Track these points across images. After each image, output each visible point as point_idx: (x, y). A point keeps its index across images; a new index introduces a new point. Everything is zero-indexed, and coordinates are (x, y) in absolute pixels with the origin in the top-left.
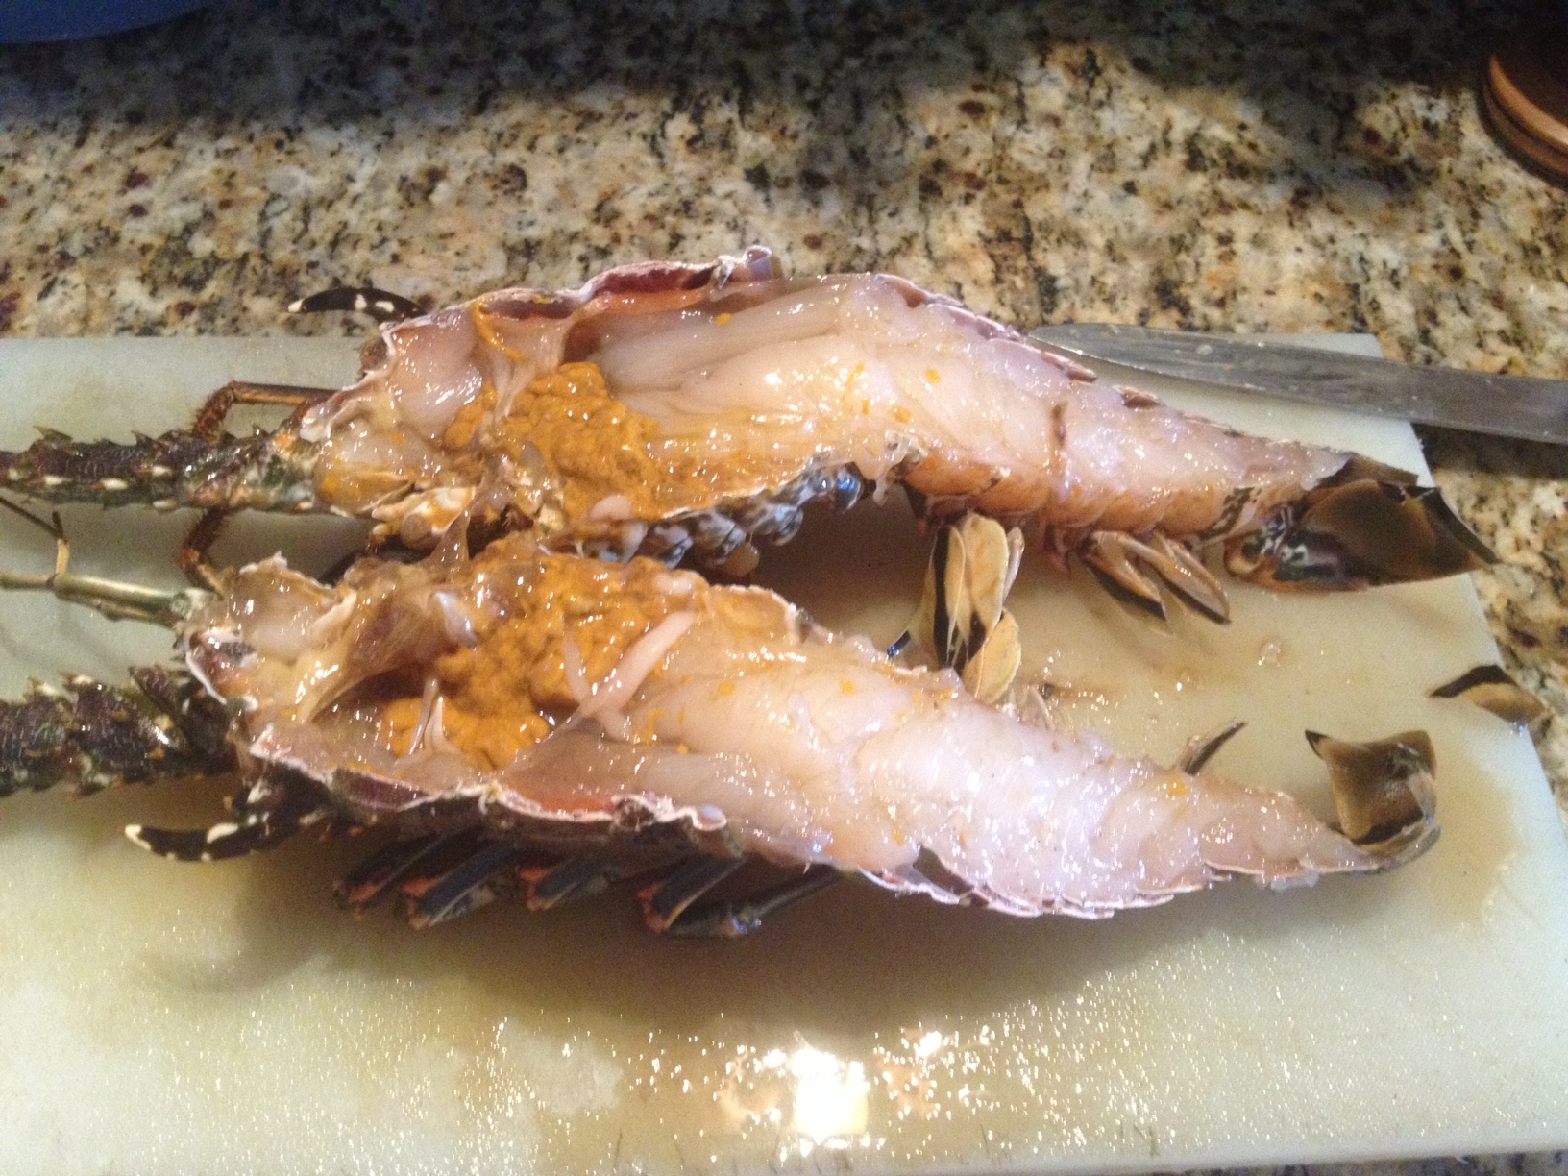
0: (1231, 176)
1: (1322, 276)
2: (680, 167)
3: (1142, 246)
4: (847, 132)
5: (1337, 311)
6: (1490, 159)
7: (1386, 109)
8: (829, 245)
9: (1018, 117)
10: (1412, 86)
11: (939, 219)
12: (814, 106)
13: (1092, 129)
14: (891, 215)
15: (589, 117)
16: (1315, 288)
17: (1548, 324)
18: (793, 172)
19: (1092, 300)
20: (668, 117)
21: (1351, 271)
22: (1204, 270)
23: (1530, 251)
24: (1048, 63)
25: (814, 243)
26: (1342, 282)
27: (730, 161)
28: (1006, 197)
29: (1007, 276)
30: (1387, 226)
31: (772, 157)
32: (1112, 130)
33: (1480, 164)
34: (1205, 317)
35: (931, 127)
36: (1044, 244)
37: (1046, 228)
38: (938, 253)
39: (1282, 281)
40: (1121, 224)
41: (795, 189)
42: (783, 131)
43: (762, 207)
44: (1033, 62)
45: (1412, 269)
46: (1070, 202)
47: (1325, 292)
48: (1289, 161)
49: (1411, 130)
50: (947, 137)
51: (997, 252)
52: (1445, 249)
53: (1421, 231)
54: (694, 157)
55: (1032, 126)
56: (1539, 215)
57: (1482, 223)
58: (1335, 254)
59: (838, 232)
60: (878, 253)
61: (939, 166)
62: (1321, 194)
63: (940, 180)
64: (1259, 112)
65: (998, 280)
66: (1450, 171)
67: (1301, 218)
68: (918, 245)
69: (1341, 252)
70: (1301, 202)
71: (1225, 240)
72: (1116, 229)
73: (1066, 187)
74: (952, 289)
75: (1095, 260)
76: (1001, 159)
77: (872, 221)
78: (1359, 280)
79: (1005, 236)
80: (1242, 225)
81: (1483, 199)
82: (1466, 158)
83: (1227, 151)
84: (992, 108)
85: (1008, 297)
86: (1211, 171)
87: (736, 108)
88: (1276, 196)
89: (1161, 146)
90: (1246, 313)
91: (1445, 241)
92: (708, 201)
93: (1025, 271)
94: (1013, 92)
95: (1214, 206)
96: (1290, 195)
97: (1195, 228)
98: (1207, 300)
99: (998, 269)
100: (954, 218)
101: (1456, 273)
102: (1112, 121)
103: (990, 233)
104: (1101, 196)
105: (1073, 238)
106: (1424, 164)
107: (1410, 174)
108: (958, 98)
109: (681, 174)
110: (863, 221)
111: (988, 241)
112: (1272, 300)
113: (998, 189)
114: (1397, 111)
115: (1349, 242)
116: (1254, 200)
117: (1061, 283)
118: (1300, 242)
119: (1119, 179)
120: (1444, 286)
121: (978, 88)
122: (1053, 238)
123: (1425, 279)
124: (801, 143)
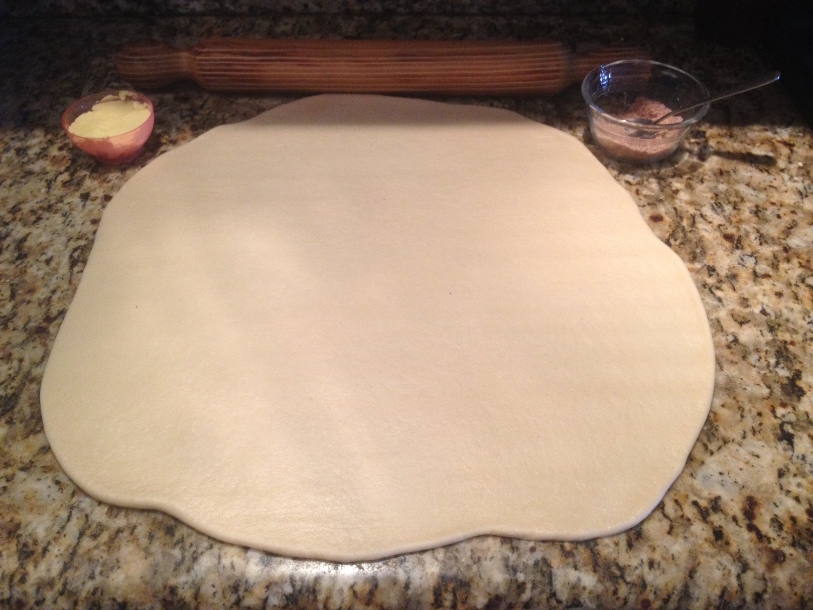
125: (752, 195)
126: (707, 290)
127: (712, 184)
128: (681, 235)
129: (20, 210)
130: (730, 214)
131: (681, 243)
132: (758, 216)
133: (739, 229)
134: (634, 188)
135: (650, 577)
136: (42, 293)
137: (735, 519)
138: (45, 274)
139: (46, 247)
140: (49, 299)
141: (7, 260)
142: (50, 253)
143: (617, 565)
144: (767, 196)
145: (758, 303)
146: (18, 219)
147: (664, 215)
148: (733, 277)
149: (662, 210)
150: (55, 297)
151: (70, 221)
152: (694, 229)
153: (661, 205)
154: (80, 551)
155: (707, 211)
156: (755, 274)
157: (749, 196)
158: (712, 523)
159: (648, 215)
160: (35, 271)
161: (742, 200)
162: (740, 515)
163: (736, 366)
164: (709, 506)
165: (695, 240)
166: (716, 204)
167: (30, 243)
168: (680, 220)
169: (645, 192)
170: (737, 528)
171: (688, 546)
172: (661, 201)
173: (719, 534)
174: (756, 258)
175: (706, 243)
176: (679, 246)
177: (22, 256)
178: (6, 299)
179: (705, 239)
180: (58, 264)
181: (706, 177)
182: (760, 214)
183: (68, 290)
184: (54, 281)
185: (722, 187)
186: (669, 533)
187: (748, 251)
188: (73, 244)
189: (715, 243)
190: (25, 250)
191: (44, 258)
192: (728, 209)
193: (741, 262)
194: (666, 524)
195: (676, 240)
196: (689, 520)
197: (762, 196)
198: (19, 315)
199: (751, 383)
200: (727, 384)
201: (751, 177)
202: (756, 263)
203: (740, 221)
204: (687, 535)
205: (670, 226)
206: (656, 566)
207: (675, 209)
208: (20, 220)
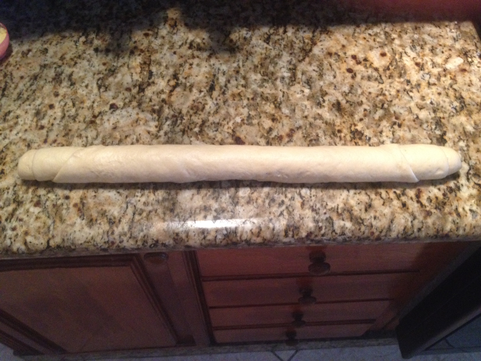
0: (197, 50)
1: (209, 73)
2: (80, 48)
3: (174, 66)
4: (118, 40)
5: (209, 80)
6: (256, 46)
7: (237, 34)
8: (107, 65)
9: (156, 36)
10: (245, 29)
11: (133, 59)
12: (112, 34)
13: (171, 40)
14: (122, 58)
15: (64, 37)
16: (207, 75)
17: (253, 83)
18: (104, 49)
19: (159, 77)
20: (81, 37)
21: (215, 72)
22: (185, 71)
23: (256, 67)
24: (166, 24)
25: (104, 64)
26: (212, 74)
27: (91, 46)
28: (148, 55)
29: (143, 72)
30: (227, 62)
31: (100, 46)
32: (175, 40)
33: (253, 47)
34: (181, 81)
35: (136, 39)
36: (153, 65)
37: (154, 61)
38: (130, 66)
39: (200, 74)
40: (170, 60)
41: (103, 53)
42: (104, 40)
43: (95, 56)
44: (163, 24)
45: (229, 71)
46: (161, 56)
47: (208, 76)
48: (211, 47)
49: (241, 40)
50: (139, 41)
51: (142, 66)
52: (237, 67)
53: (234, 63)
54: (84, 46)
55: (158, 39)
56: (261, 59)
57: (248, 61)
58: (213, 68)
59: (110, 62)
60: (117, 67)
61: (136, 48)
62: (215, 54)
63: (135, 51)
64: (208, 35)
65: (141, 72)
66: (246, 49)
67: (209, 60)
68: (126, 65)
69: (215, 68)
70: (210, 57)
71: (191, 65)
72: (169, 62)
73: (161, 52)
74: (131, 74)
75: (162, 68)
76: (149, 46)
77: (118, 59)
78: (216, 74)
79: (145, 63)
80: (196, 61)
81: (251, 55)
82: (250, 46)
83: (198, 45)
84: (151, 35)
85: (142, 76)
86: (194, 49)
87: (95, 34)
88: (205, 55)
89: (184, 44)
90: (190, 81)
91: (238, 65)
92: (85, 55)
93: (147, 71)
94: (156, 31)
95: (191, 57)
96: (208, 54)
97: (186, 62)
98: (183, 77)
99: (141, 71)
100: (135, 59)
101: (238, 72)
102: (176, 38)
103: (142, 62)
104: (168, 54)
105: (159, 64)
106: (241, 47)
107: (236, 49)
108: (144, 32)
109: (80, 49)
110: (116, 60)
111: (141, 64)
112: (197, 78)
113: (147, 53)
114: (239, 35)
115: (217, 65)
116: (201, 56)
117: (154, 73)
118: (207, 65)
119: (173, 51)
120: (234, 74)
121: (149, 30)
122: (155, 64)
123: (230, 73)
124: (107, 42)
125: (430, 41)
126: (406, 93)
127: (411, 35)
128: (395, 63)
129: (65, 58)
130: (419, 52)
131: (395, 68)
132: (432, 52)
133: (423, 60)
134: (373, 38)
135: (374, 223)
136: (88, 104)
137: (412, 198)
138: (87, 93)
139: (83, 79)
140: (92, 107)
141: (66, 86)
142: (86, 82)
143: (361, 219)
144: (438, 41)
145: (429, 99)
146: (65, 64)
147: (387, 53)
148: (419, 85)
149: (386, 50)
150: (95, 105)
151: (92, 64)
152: (401, 60)
153: (386, 47)
154: (135, 221)
155: (408, 50)
156: (429, 84)
157: (429, 41)
158: (402, 200)
159: (379, 53)
160: (82, 92)
161: (426, 44)
162: (414, 197)
163: (417, 130)
164: (401, 193)
165: (401, 66)
166: (412, 46)
167: (75, 77)
168: (394, 55)
169: (378, 40)
170: (412, 202)
171: (391, 210)
172: (386, 45)
173: (404, 205)
174: (430, 75)
175: (407, 68)
176: (394, 70)
177: (73, 84)
178: (71, 107)
179: (406, 66)
180: (92, 87)
181: (408, 31)
182: (434, 51)
183: (100, 101)
184: (92, 96)
185: (416, 36)
186: (383, 205)
187: (426, 71)
188: (97, 77)
189: (411, 67)
190: (73, 80)
191: (84, 85)
192: (418, 48)
193: (423, 77)
194: (382, 201)
195: (392, 66)
196: (392, 199)
197: (436, 41)
198: (80, 115)
199: (423, 138)
200: (412, 138)
201: (431, 30)
202: (430, 78)
203: (424, 55)
204: (391, 205)
205: (390, 59)
206: (377, 218)
207: (393, 49)
208: (66, 64)
